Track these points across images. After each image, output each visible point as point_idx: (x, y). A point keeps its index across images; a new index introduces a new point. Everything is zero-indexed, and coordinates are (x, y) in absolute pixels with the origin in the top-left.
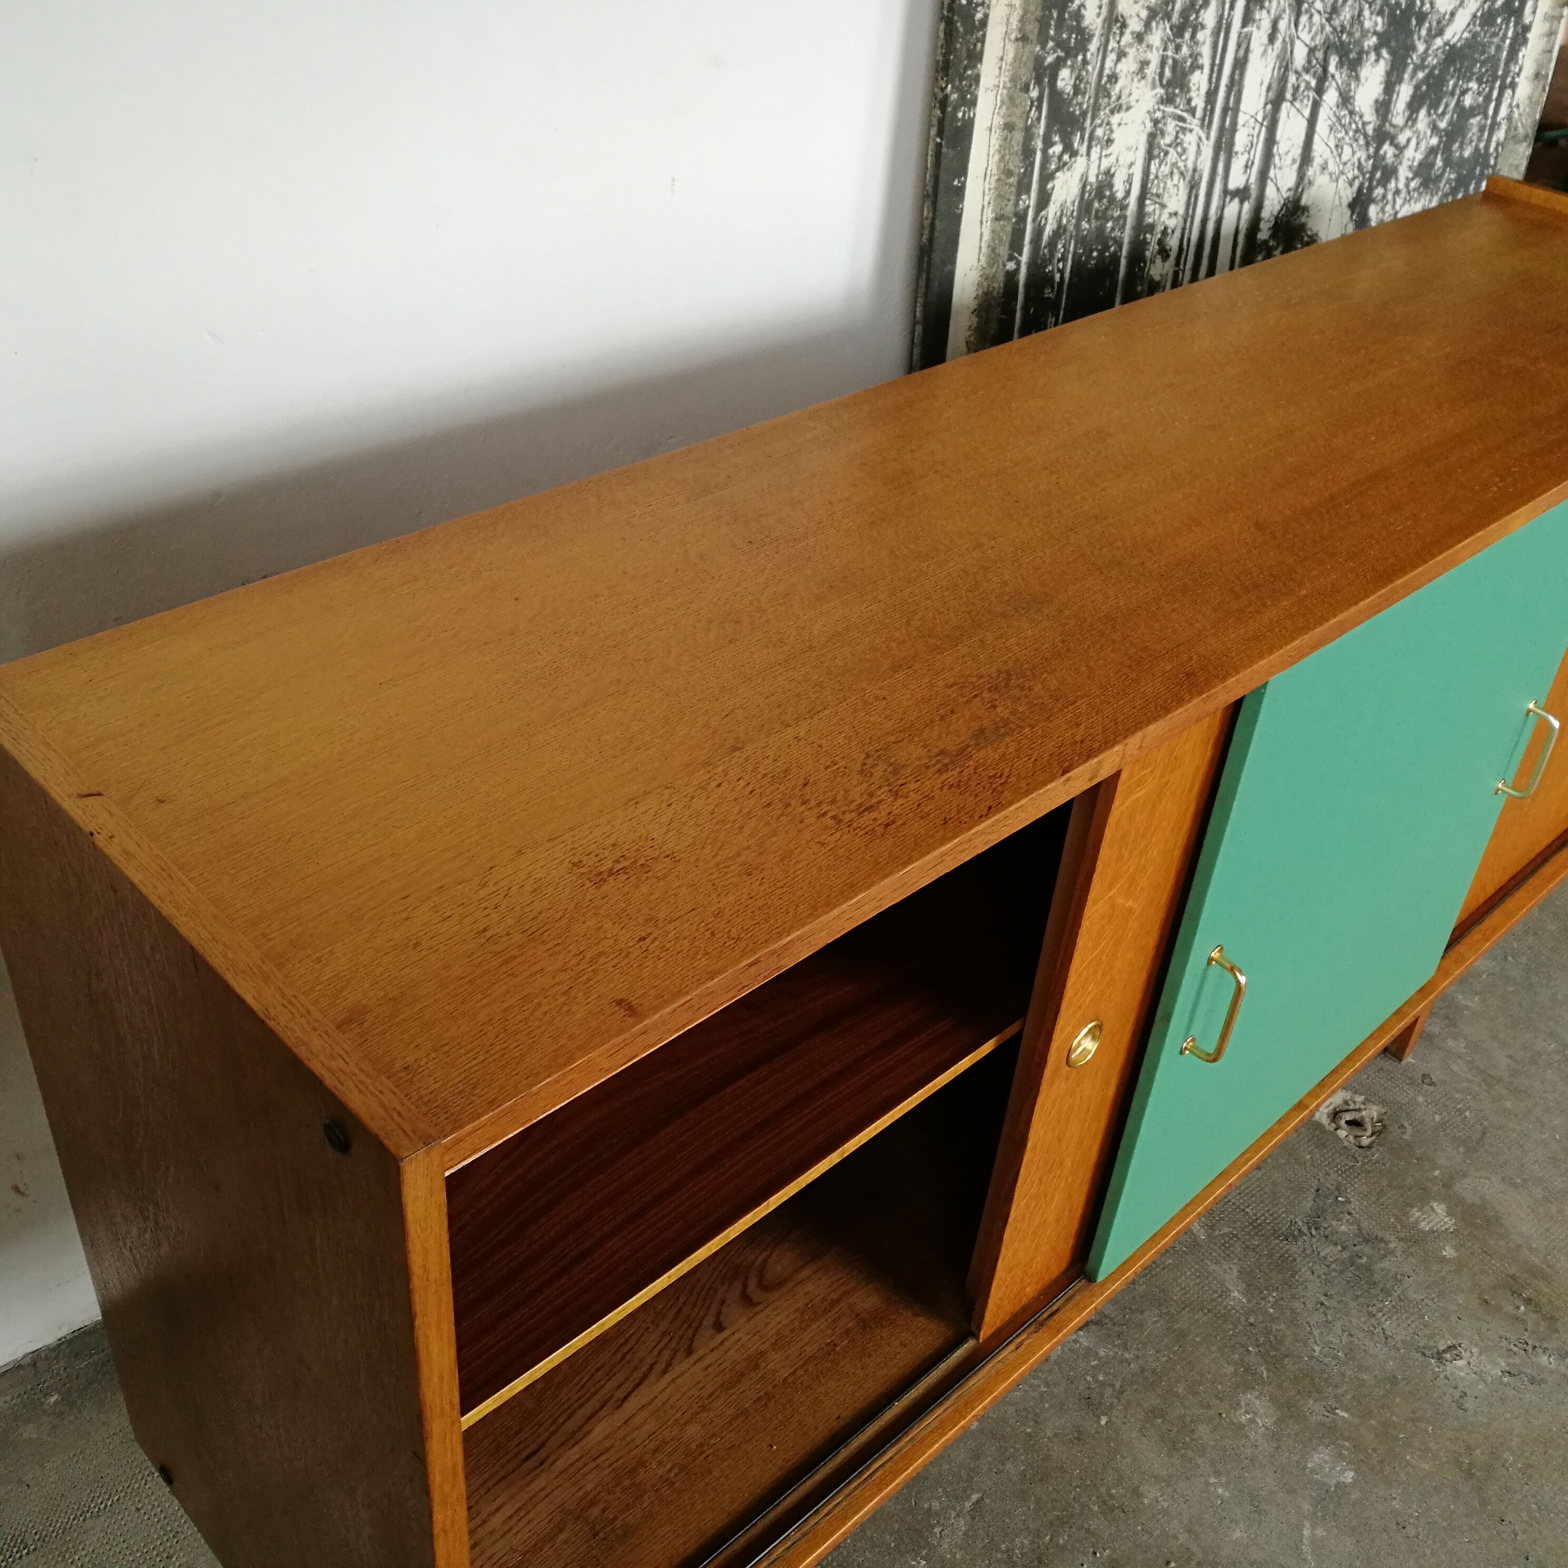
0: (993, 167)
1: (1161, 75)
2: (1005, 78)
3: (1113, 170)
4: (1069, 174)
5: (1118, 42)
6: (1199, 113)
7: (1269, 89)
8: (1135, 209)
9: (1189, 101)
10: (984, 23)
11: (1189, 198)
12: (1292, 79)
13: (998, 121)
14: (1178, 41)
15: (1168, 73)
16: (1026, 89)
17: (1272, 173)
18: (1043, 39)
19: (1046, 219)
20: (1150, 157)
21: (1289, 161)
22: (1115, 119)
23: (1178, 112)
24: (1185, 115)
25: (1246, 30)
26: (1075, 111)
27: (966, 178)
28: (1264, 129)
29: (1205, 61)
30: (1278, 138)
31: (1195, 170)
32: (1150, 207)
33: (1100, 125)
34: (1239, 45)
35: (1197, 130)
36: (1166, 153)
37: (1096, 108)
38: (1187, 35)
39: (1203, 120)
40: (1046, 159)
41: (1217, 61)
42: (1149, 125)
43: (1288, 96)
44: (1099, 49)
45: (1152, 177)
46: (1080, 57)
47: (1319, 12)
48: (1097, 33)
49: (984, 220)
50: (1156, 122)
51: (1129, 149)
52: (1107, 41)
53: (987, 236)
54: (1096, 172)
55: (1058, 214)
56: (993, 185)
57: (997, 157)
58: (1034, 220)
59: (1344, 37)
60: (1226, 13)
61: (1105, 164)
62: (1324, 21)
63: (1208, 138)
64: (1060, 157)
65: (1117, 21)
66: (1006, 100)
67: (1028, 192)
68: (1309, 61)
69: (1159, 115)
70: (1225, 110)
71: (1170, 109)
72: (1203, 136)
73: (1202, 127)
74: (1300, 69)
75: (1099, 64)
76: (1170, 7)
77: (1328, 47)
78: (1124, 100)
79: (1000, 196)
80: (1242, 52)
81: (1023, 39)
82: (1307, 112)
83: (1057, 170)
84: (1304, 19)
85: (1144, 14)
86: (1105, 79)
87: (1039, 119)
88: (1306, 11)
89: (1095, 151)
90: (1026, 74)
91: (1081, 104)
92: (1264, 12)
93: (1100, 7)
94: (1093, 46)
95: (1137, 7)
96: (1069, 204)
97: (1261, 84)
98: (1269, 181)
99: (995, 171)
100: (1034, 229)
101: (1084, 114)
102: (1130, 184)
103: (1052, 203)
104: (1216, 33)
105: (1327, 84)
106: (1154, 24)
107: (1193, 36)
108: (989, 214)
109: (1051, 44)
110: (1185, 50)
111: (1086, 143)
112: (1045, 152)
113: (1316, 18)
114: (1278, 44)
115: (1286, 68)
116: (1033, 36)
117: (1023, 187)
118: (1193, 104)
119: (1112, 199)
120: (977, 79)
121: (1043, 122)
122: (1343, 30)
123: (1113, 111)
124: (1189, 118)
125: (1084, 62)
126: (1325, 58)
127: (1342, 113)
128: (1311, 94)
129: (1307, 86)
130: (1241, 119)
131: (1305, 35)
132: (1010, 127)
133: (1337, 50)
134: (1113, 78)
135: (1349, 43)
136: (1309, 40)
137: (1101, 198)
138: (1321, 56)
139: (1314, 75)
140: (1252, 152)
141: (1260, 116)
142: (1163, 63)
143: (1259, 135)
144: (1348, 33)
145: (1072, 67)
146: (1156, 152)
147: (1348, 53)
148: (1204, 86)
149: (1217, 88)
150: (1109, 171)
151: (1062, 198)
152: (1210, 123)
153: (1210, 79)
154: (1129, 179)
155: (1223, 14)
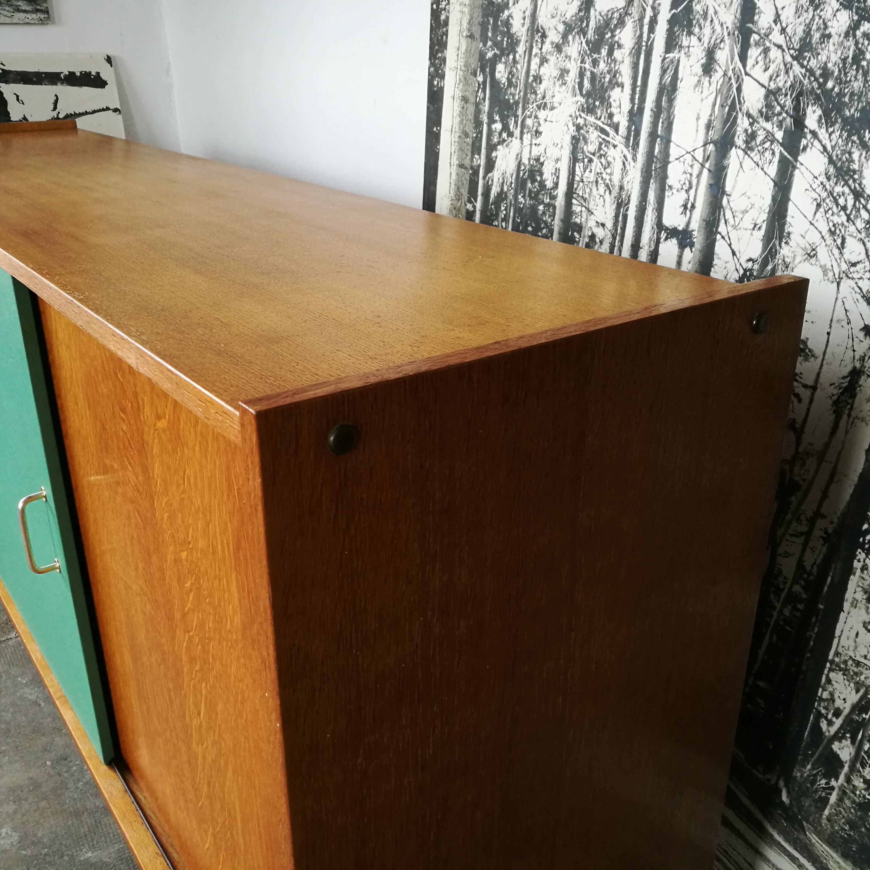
0: (456, 126)
1: (581, 85)
2: (461, 63)
3: (542, 160)
4: (507, 150)
5: (541, 49)
6: (623, 130)
7: (709, 126)
8: (563, 203)
9: (611, 116)
10: (446, 23)
11: (617, 216)
12: (743, 123)
13: (458, 94)
14: (595, 56)
15: (587, 84)
16: (475, 74)
17: (722, 228)
18: (484, 39)
19: (492, 181)
21: (747, 223)
22: (542, 114)
23: (599, 123)
24: (607, 128)
25: (671, 55)
26: (509, 99)
27: (440, 128)
28: (705, 172)
29: (626, 78)
30: (728, 189)
31: (621, 188)
32: (577, 207)
33: (530, 117)
34: (664, 71)
35: (621, 147)
36: (590, 161)
37: (525, 103)
38: (604, 52)
39: (627, 138)
40: (490, 133)
41: (639, 83)
42: (573, 130)
43: (740, 140)
44: (525, 52)
45: (577, 178)
46: (511, 57)
47: (780, 47)
48: (523, 39)
49: (452, 164)
50: (579, 128)
51: (555, 145)
52: (531, 47)
53: (454, 177)
54: (528, 156)
55: (501, 181)
56: (457, 140)
57: (458, 119)
58: (484, 178)
59: (830, 84)
60: (645, 36)
61: (536, 152)
62: (789, 59)
63: (634, 159)
64: (500, 134)
65: (538, 31)
66: (462, 79)
67: (479, 154)
68: (769, 106)
69: (581, 121)
70: (653, 136)
71: (591, 119)
72: (629, 157)
73: (627, 146)
74: (754, 113)
75: (526, 64)
76: (584, 24)
77: (800, 94)
78: (548, 100)
79: (461, 150)
80: (668, 78)
81: (471, 36)
82: (773, 170)
83: (499, 143)
84: (754, 53)
85: (561, 28)
86: (531, 79)
87: (484, 99)
88: (757, 44)
89: (526, 139)
90: (474, 63)
91: (513, 95)
92: (694, 39)
93: (524, 19)
94: (521, 49)
95: (554, 21)
96: (508, 175)
97: (698, 119)
98: (718, 237)
99: (457, 130)
100: (484, 185)
101: (517, 103)
102: (558, 178)
103: (496, 169)
104: (636, 52)
105: (804, 142)
106: (570, 37)
107: (610, 53)
109: (489, 43)
110: (602, 66)
111: (519, 129)
112: (489, 126)
113: (775, 53)
114: (718, 76)
115: (733, 107)
116: (477, 35)
117: (476, 149)
118: (615, 119)
119: (542, 185)
120: (445, 60)
121: (487, 102)
122: (826, 74)
123: (539, 107)
124: (612, 132)
125: (515, 61)
126: (797, 108)
127: (838, 189)
128: (778, 149)
129: (770, 137)
130: (674, 151)
131: (757, 72)
132: (465, 99)
133: (817, 98)
134: (538, 79)
135: (841, 94)
136: (764, 78)
137: (533, 181)
138: (789, 103)
139: (780, 125)
140: (692, 192)
141: (699, 155)
142: (581, 75)
143: (699, 176)
144: (839, 81)
145: (506, 63)
146: (580, 156)
147: (840, 107)
148: (626, 106)
149: (641, 110)
150: (537, 160)
151: (503, 168)
152: (636, 144)
153: (632, 100)
154: (557, 173)
155: (641, 36)
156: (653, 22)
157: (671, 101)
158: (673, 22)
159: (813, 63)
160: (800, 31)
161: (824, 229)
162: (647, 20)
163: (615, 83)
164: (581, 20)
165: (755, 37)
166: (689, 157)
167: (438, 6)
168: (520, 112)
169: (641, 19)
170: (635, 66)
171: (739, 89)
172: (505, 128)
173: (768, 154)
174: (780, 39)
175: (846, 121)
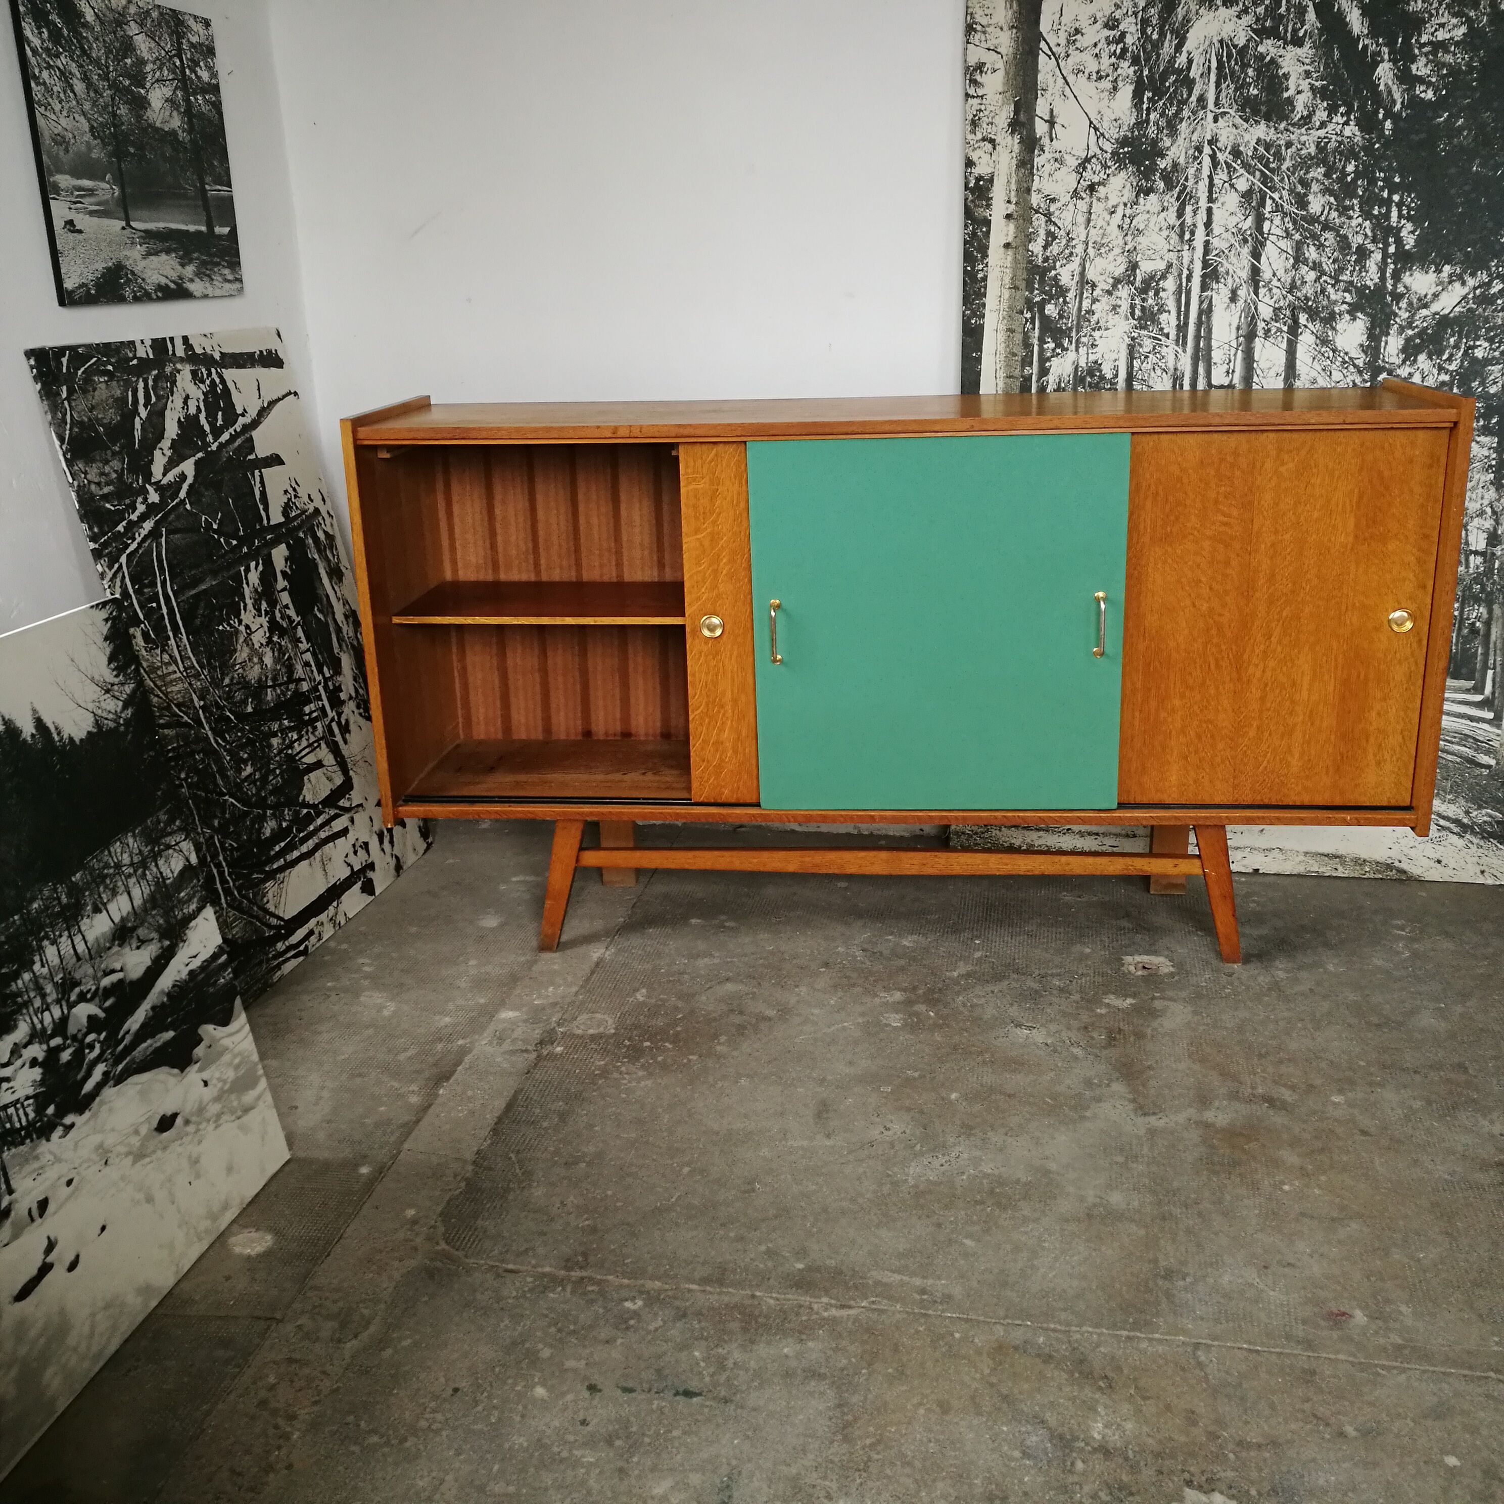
0: (1001, 348)
1: (1133, 314)
2: (1004, 305)
3: (1099, 362)
4: (1062, 360)
5: (1092, 294)
6: (1173, 335)
7: (1238, 328)
8: (1124, 386)
9: (1162, 329)
10: (985, 279)
11: (1174, 386)
12: (1261, 325)
13: (1002, 327)
14: (1143, 296)
15: (1138, 313)
16: (1022, 313)
17: (1255, 379)
18: (1030, 290)
19: (1047, 382)
20: (1131, 356)
21: (1272, 373)
22: (1097, 334)
23: (1152, 334)
24: (1159, 337)
25: (1205, 294)
26: (1061, 327)
27: (980, 354)
28: (1239, 352)
29: (1171, 307)
30: (1256, 359)
31: (1176, 369)
32: (1137, 386)
33: (1084, 336)
34: (1201, 302)
35: (1173, 346)
36: (1147, 357)
37: (1079, 328)
38: (1151, 293)
39: (1177, 341)
40: (1042, 351)
41: (1182, 309)
42: (1128, 341)
43: (1260, 333)
44: (1075, 296)
45: (1136, 369)
46: (1061, 300)
47: (1278, 287)
48: (1073, 289)
49: (998, 377)
50: (1133, 339)
51: (1112, 351)
52: (1082, 293)
54: (1085, 361)
55: (1057, 380)
56: (1003, 359)
57: (1003, 345)
58: (1038, 381)
59: (1310, 303)
60: (1184, 284)
61: (1092, 358)
62: (1285, 293)
63: (1184, 351)
64: (1054, 350)
65: (1087, 283)
66: (1007, 317)
67: (1031, 366)
68: (1276, 315)
69: (1135, 335)
70: (1198, 337)
71: (1143, 332)
72: (1180, 351)
73: (1177, 345)
74: (1267, 319)
75: (1077, 304)
76: (1132, 279)
77: (1295, 308)
78: (1101, 324)
79: (1008, 366)
80: (1205, 306)
81: (1016, 288)
82: (1284, 345)
83: (1053, 357)
84: (1262, 291)
85: (1111, 281)
86: (1083, 313)
87: (1034, 329)
88: (1264, 287)
89: (1082, 350)
90: (1020, 305)
91: (1066, 324)
92: (1221, 285)
93: (1073, 276)
94: (1071, 295)
95: (1103, 277)
96: (1065, 375)
97: (1230, 325)
98: (1254, 383)
99: (1002, 352)
100: (1038, 386)
101: (1070, 329)
102: (1117, 371)
103: (1050, 374)
104: (1178, 293)
105: (1300, 330)
106: (1119, 286)
107: (1157, 294)
108: (1001, 374)
109: (1036, 292)
110: (1150, 301)
111: (1074, 345)
112: (1040, 346)
113: (1275, 290)
114: (1241, 303)
115: (1253, 317)
116: (1022, 287)
117: (1027, 361)
118: (1165, 331)
119: (1102, 378)
120: (984, 305)
121: (1037, 330)
122: (1307, 299)
123: (1094, 330)
124: (1163, 339)
125: (1065, 302)
126: (1293, 315)
127: (1323, 349)
128: (1285, 335)
129: (1279, 330)
130: (1214, 344)
131: (1267, 299)
132: (1011, 331)
133: (1304, 310)
134: (1091, 312)
135: (1317, 307)
136: (1272, 302)
137: (1093, 377)
138: (1288, 313)
139: (1285, 324)
140: (1232, 364)
141: (1234, 344)
142: (1133, 307)
143: (1235, 355)
144: (1314, 301)
145: (1056, 304)
146: (1137, 355)
147: (1317, 313)
148: (1174, 322)
149: (1186, 324)
150: (1096, 362)
151: (1060, 372)
152: (1185, 343)
153: (1178, 318)
154: (1116, 369)
155: (1181, 284)
156: (1189, 278)
157: (1209, 318)
158: (1204, 276)
159: (1299, 294)
160: (1289, 280)
161: (1319, 369)
162: (1184, 276)
163: (1162, 309)
164: (1129, 276)
165: (1261, 284)
166: (1227, 346)
167: (973, 268)
168: (1074, 334)
169: (1180, 275)
170: (1179, 301)
171: (1256, 309)
172: (1059, 345)
173: (1280, 339)
174: (1278, 284)
175: (1322, 320)
